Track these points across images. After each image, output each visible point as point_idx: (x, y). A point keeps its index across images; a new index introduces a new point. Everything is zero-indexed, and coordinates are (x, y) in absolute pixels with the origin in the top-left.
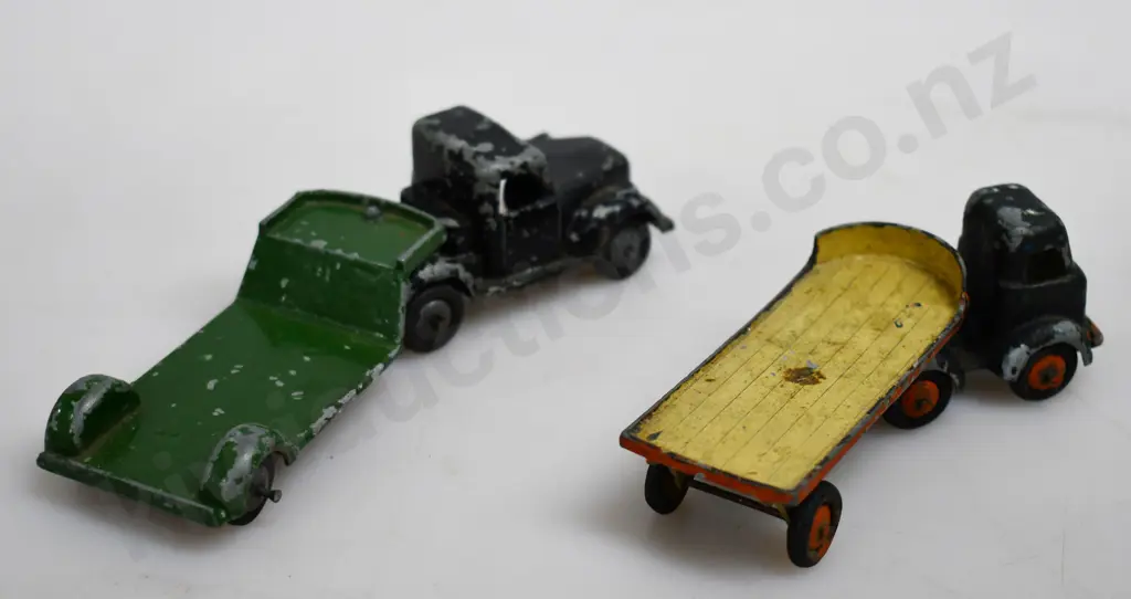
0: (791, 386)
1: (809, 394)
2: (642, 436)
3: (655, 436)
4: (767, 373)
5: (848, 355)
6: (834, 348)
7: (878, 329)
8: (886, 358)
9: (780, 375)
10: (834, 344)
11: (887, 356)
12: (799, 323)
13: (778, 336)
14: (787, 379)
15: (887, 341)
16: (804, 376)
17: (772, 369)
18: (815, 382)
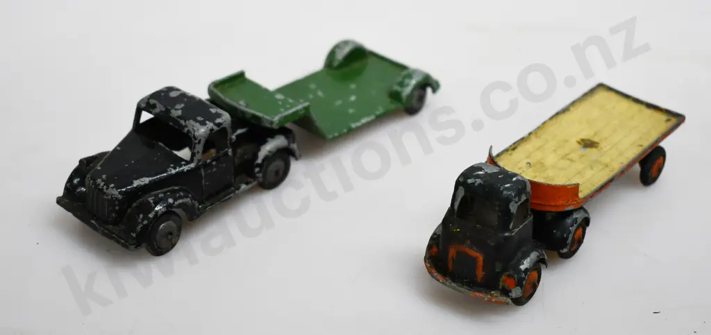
0: (596, 139)
1: (586, 134)
2: (674, 121)
3: (668, 120)
4: (608, 147)
5: (561, 152)
6: (569, 157)
7: (542, 163)
8: (540, 147)
9: (602, 145)
10: (569, 159)
11: (539, 148)
12: (589, 174)
13: (601, 167)
14: (598, 143)
15: (538, 156)
16: (588, 144)
17: (606, 149)
18: (583, 140)
